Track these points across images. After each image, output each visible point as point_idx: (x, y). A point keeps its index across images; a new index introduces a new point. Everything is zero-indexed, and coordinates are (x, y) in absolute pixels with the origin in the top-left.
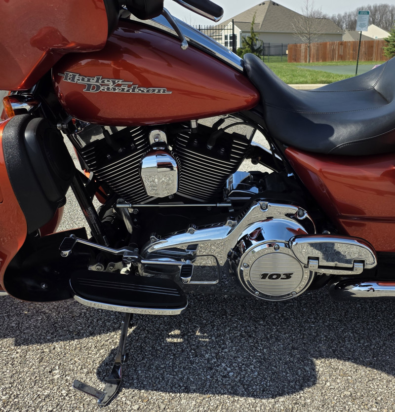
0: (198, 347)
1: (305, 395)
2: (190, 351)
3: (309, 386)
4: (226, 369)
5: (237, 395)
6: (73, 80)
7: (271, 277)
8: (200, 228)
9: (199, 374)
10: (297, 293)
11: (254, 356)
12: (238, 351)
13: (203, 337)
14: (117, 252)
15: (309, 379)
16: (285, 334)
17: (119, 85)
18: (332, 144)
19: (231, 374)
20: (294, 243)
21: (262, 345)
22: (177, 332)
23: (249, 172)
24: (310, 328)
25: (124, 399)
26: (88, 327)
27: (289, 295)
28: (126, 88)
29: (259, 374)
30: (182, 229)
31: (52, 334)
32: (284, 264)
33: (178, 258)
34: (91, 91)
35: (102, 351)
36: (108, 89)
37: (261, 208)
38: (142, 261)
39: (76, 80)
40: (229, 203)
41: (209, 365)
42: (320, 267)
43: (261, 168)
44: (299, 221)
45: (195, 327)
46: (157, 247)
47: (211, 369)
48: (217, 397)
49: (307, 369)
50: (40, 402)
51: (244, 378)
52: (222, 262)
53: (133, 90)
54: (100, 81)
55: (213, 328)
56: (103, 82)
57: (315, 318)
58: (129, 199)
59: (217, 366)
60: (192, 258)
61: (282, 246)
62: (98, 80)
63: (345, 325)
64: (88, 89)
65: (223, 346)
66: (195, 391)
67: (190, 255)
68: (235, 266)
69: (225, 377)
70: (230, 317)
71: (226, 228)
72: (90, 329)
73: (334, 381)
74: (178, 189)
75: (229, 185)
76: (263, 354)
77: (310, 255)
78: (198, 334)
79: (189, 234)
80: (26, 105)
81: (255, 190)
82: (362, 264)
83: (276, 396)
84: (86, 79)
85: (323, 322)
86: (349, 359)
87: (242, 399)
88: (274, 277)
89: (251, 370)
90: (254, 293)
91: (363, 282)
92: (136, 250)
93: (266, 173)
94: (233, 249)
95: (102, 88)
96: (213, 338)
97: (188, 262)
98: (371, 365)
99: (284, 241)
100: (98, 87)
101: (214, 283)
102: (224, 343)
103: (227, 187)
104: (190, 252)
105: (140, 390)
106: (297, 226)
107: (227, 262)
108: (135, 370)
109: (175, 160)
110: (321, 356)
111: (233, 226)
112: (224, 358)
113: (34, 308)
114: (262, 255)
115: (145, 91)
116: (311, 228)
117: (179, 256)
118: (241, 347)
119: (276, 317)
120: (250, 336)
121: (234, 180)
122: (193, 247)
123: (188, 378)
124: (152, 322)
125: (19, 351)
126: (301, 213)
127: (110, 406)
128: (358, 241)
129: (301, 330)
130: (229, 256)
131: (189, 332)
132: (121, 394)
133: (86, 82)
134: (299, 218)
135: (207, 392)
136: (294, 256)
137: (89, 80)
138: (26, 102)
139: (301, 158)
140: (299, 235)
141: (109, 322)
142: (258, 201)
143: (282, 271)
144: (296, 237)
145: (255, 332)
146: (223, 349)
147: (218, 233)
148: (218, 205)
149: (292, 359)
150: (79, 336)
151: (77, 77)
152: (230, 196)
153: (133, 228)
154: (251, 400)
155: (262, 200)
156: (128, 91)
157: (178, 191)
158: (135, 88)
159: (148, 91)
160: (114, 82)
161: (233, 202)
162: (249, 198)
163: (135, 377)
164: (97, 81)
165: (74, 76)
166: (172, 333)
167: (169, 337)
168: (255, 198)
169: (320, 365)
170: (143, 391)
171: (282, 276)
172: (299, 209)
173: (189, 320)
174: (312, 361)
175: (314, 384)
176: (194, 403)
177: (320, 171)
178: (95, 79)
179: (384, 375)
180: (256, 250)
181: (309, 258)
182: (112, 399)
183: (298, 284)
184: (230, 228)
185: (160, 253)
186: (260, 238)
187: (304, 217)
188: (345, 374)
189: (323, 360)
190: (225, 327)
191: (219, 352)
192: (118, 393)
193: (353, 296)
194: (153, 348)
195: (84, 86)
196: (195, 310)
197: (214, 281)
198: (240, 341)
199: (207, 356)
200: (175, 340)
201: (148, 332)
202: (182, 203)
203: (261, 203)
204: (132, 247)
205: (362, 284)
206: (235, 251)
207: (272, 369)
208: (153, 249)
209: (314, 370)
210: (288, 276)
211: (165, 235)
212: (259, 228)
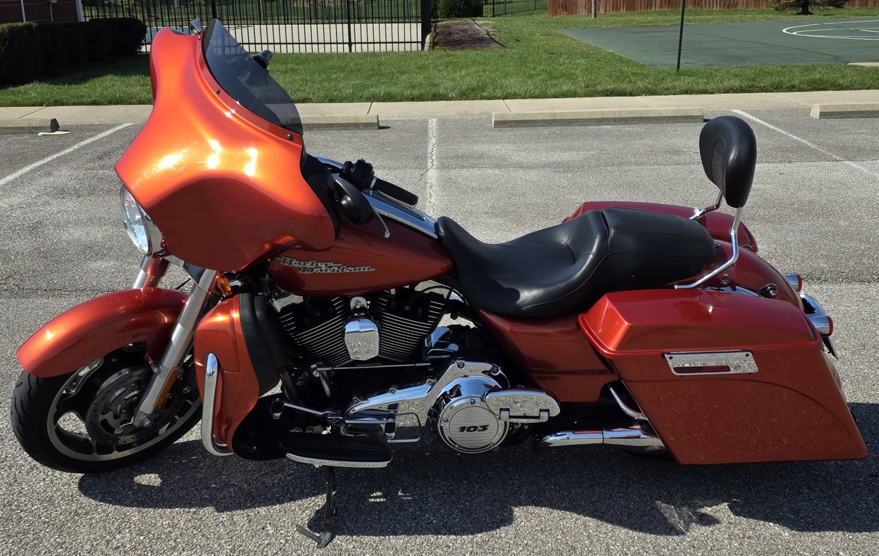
0: (401, 504)
1: (502, 532)
2: (394, 507)
3: (505, 526)
4: (429, 518)
5: (440, 534)
6: (290, 263)
7: (469, 430)
8: (401, 388)
9: (404, 523)
10: (494, 445)
11: (457, 508)
12: (440, 505)
13: (406, 496)
14: (321, 414)
15: (507, 520)
16: (487, 490)
17: (331, 267)
18: (519, 307)
19: (434, 521)
20: (487, 397)
21: (464, 499)
22: (379, 494)
23: (448, 327)
24: (514, 484)
25: (339, 542)
26: (286, 494)
27: (487, 446)
28: (336, 269)
29: (460, 520)
30: (382, 390)
31: (251, 501)
32: (481, 417)
33: (379, 417)
34: (306, 272)
35: (307, 512)
36: (321, 270)
37: (459, 366)
38: (347, 421)
39: (293, 264)
40: (428, 362)
41: (413, 516)
42: (510, 417)
43: (462, 321)
44: (495, 378)
45: (397, 489)
46: (357, 409)
47: (416, 519)
48: (422, 536)
49: (506, 514)
50: (264, 548)
51: (447, 523)
52: (423, 423)
53: (342, 270)
54: (314, 265)
55: (415, 489)
56: (317, 265)
57: (520, 476)
58: (326, 361)
59: (422, 516)
60: (393, 416)
61: (478, 400)
62: (313, 263)
63: (549, 480)
64: (304, 271)
65: (426, 502)
66: (401, 534)
67: (392, 414)
68: (435, 424)
69: (429, 523)
70: (432, 479)
71: (427, 386)
72: (288, 495)
73: (528, 521)
74: (379, 352)
75: (428, 342)
76: (465, 506)
77: (502, 407)
78: (400, 494)
79: (391, 394)
80: (237, 281)
81: (454, 347)
82: (547, 413)
83: (475, 533)
84: (302, 263)
85: (527, 479)
86: (545, 506)
87: (445, 537)
88: (472, 429)
89: (454, 518)
90: (454, 446)
91: (559, 432)
92: (339, 411)
93: (468, 327)
94: (433, 407)
95: (316, 270)
96: (416, 497)
97: (390, 420)
98: (566, 509)
99: (479, 396)
100: (313, 269)
101: (416, 440)
102: (427, 500)
103: (426, 345)
104: (392, 412)
105: (352, 536)
106: (494, 383)
107: (428, 421)
108: (344, 523)
109: (376, 324)
110: (520, 504)
111: (433, 385)
112: (428, 510)
113: (221, 482)
114: (461, 408)
115: (353, 270)
116: (506, 383)
117: (381, 415)
118: (443, 502)
119: (481, 477)
120: (453, 494)
121: (434, 338)
122: (394, 406)
123: (395, 526)
124: (352, 487)
125: (223, 516)
126: (495, 370)
127: (328, 547)
128: (547, 394)
129: (503, 486)
130: (429, 414)
131: (391, 493)
132: (335, 540)
133: (302, 265)
134: (494, 374)
135: (413, 534)
136: (487, 407)
137: (305, 264)
138: (237, 279)
139: (494, 319)
140: (493, 389)
141: (307, 489)
142: (455, 360)
143: (478, 424)
144: (489, 392)
145: (458, 490)
146: (426, 504)
147: (418, 392)
148: (417, 365)
149: (492, 508)
150: (280, 501)
151: (294, 261)
152: (429, 355)
153: (331, 391)
154: (452, 537)
155: (460, 359)
156: (338, 271)
157: (379, 353)
158: (343, 268)
159: (355, 270)
160: (326, 265)
161: (432, 361)
162: (448, 356)
163: (345, 528)
164: (312, 265)
165: (291, 261)
166: (374, 495)
167: (371, 498)
168: (454, 356)
169: (517, 511)
170: (355, 537)
171: (479, 428)
172: (493, 366)
173: (390, 484)
174: (511, 509)
175: (510, 524)
176: (402, 541)
177: (512, 331)
178: (311, 263)
179: (575, 515)
180: (455, 405)
181: (501, 410)
182: (329, 543)
183: (494, 435)
184: (430, 387)
185: (362, 414)
186: (459, 394)
187: (498, 374)
188: (540, 516)
189: (522, 507)
190: (427, 488)
191: (422, 507)
192: (332, 539)
193: (551, 445)
194: (357, 507)
195: (300, 269)
196: (395, 475)
197: (415, 438)
198: (443, 497)
199: (411, 510)
200: (378, 500)
201: (350, 495)
202: (380, 364)
203: (459, 361)
204: (335, 409)
205: (558, 434)
206: (435, 408)
207: (472, 516)
208: (354, 410)
209: (512, 515)
210: (484, 428)
211: (365, 396)
212: (458, 385)
